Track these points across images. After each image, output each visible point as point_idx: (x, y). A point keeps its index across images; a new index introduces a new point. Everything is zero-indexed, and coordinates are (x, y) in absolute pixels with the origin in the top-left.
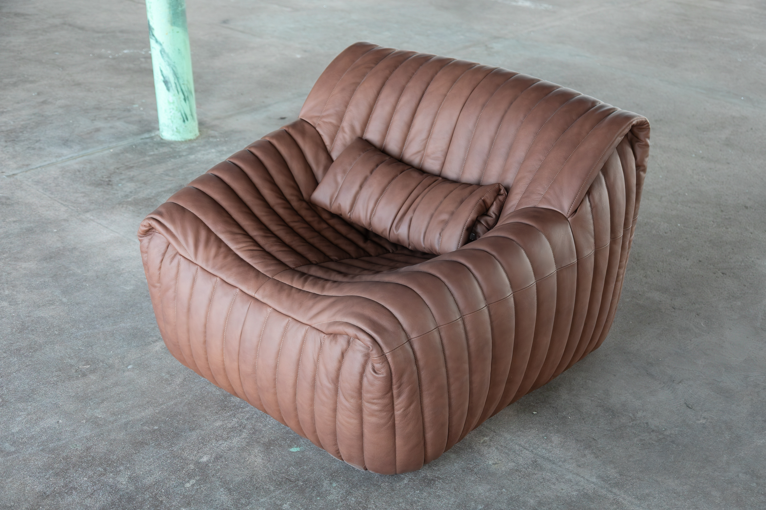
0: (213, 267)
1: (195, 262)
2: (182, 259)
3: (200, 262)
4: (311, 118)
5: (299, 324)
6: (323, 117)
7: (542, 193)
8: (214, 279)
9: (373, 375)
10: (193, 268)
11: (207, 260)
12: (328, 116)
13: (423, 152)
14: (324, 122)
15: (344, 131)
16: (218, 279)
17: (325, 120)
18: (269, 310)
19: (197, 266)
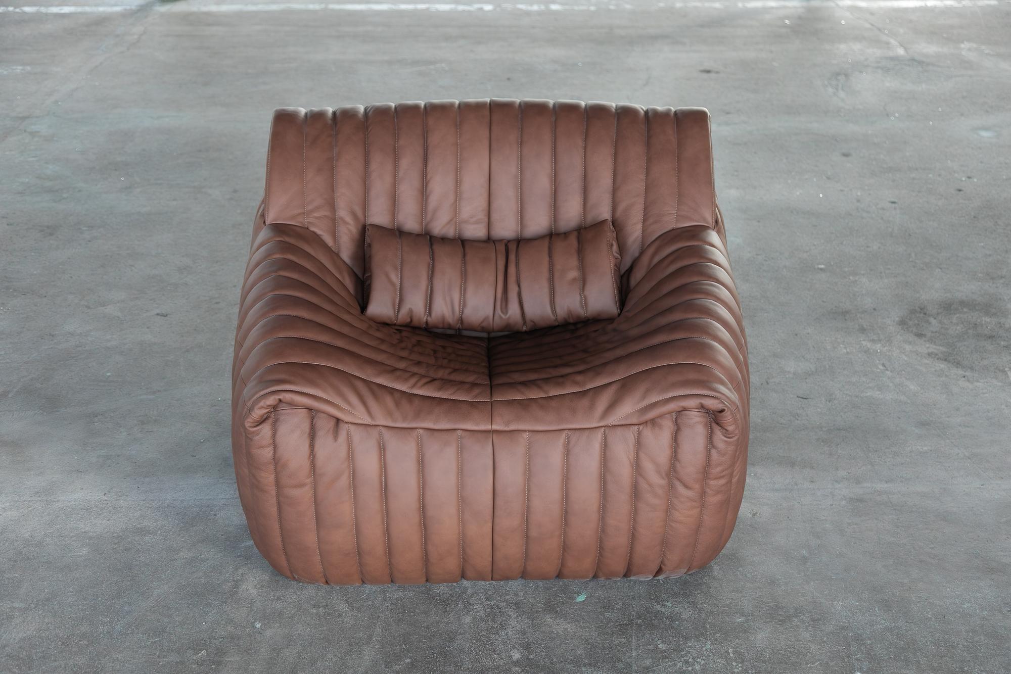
0: (405, 419)
1: (374, 423)
2: (352, 428)
3: (382, 421)
4: (293, 217)
5: (587, 433)
6: (312, 211)
7: (673, 212)
8: (415, 433)
9: (726, 442)
10: (375, 432)
11: (390, 414)
12: (317, 208)
13: (455, 220)
14: (316, 218)
15: (346, 223)
16: (421, 431)
17: (317, 214)
18: (526, 435)
19: (378, 428)
